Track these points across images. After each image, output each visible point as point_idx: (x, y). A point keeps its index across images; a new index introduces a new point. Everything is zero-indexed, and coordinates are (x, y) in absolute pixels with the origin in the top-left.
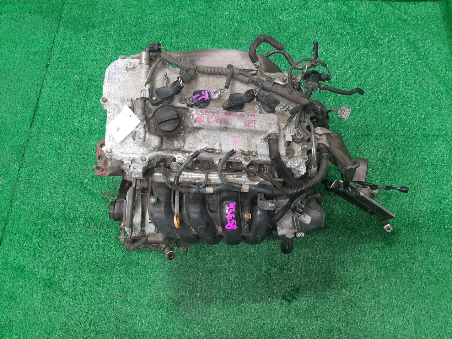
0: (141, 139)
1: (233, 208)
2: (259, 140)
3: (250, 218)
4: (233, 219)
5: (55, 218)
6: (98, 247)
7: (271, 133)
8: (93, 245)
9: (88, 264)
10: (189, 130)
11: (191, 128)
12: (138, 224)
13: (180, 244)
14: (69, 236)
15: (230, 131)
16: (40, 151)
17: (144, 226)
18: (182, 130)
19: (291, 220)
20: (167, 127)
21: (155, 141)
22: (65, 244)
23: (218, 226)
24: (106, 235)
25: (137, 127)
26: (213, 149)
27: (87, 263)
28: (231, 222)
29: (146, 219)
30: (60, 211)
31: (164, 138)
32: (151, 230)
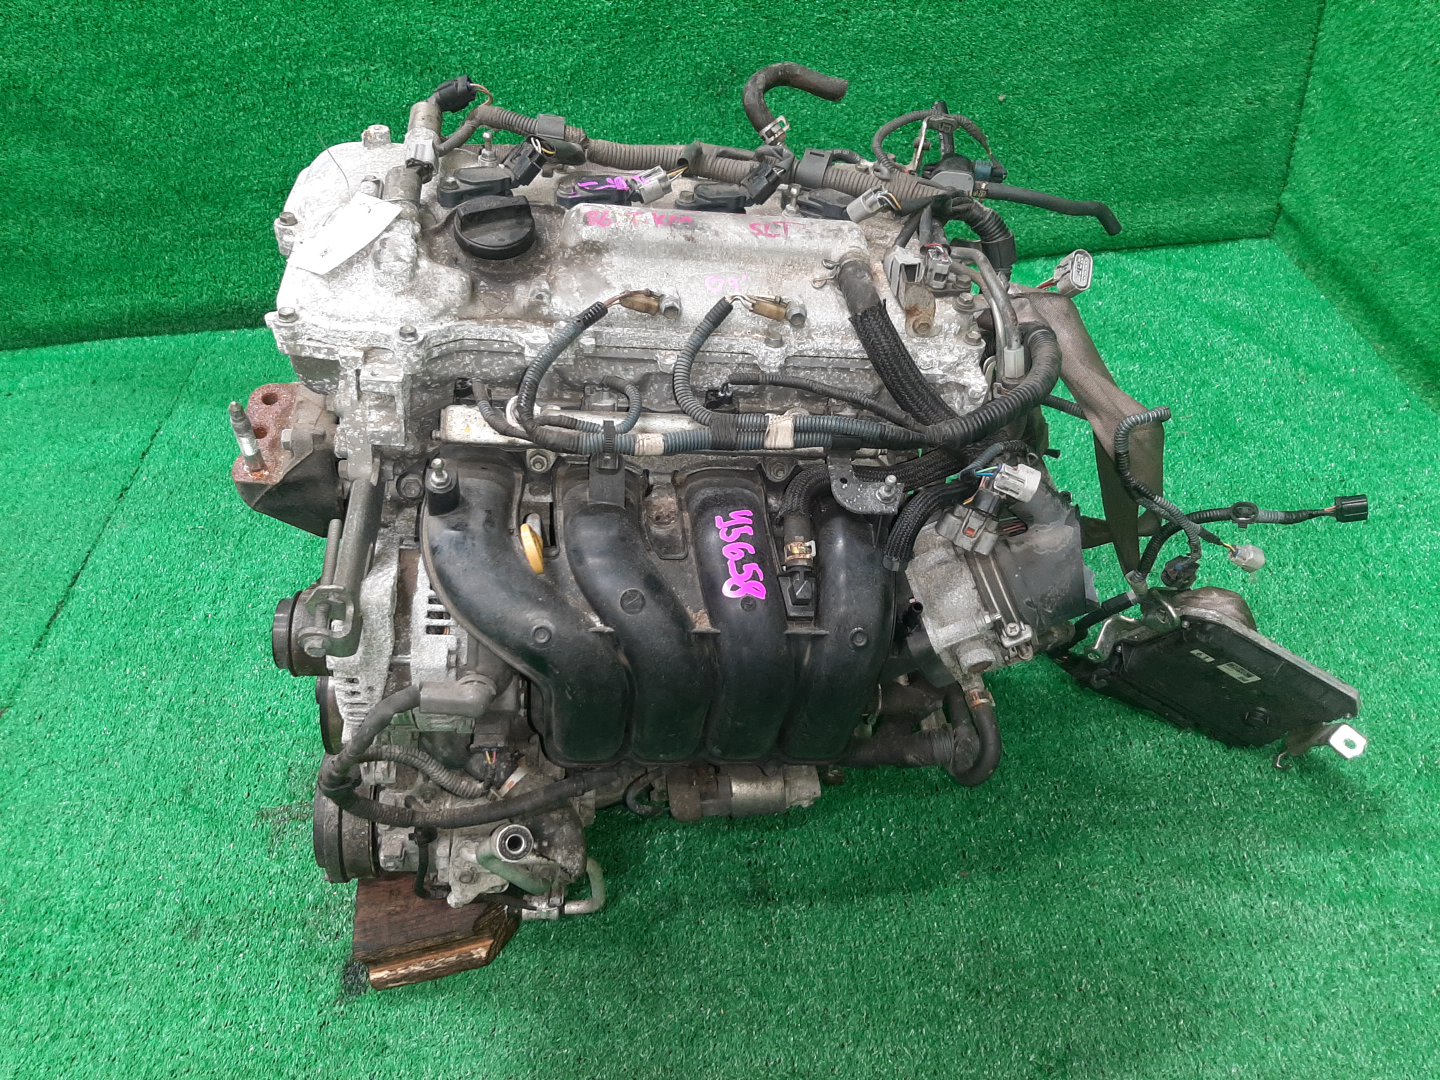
0: (400, 260)
1: (743, 525)
2: (809, 286)
3: (814, 553)
4: (748, 558)
5: (65, 918)
6: (223, 1001)
7: (843, 252)
8: (201, 999)
9: (172, 1072)
10: (566, 256)
11: (573, 249)
12: (379, 606)
13: (550, 839)
14: (108, 973)
15: (708, 258)
16: (51, 713)
17: (406, 649)
18: (543, 262)
19: (971, 584)
20: (493, 237)
21: (450, 282)
22: (91, 1007)
23: (696, 611)
24: (259, 955)
25: (388, 229)
26: (649, 294)
27: (169, 1067)
28: (741, 571)
29: (413, 612)
30: (92, 892)
31: (482, 283)
32: (432, 658)
